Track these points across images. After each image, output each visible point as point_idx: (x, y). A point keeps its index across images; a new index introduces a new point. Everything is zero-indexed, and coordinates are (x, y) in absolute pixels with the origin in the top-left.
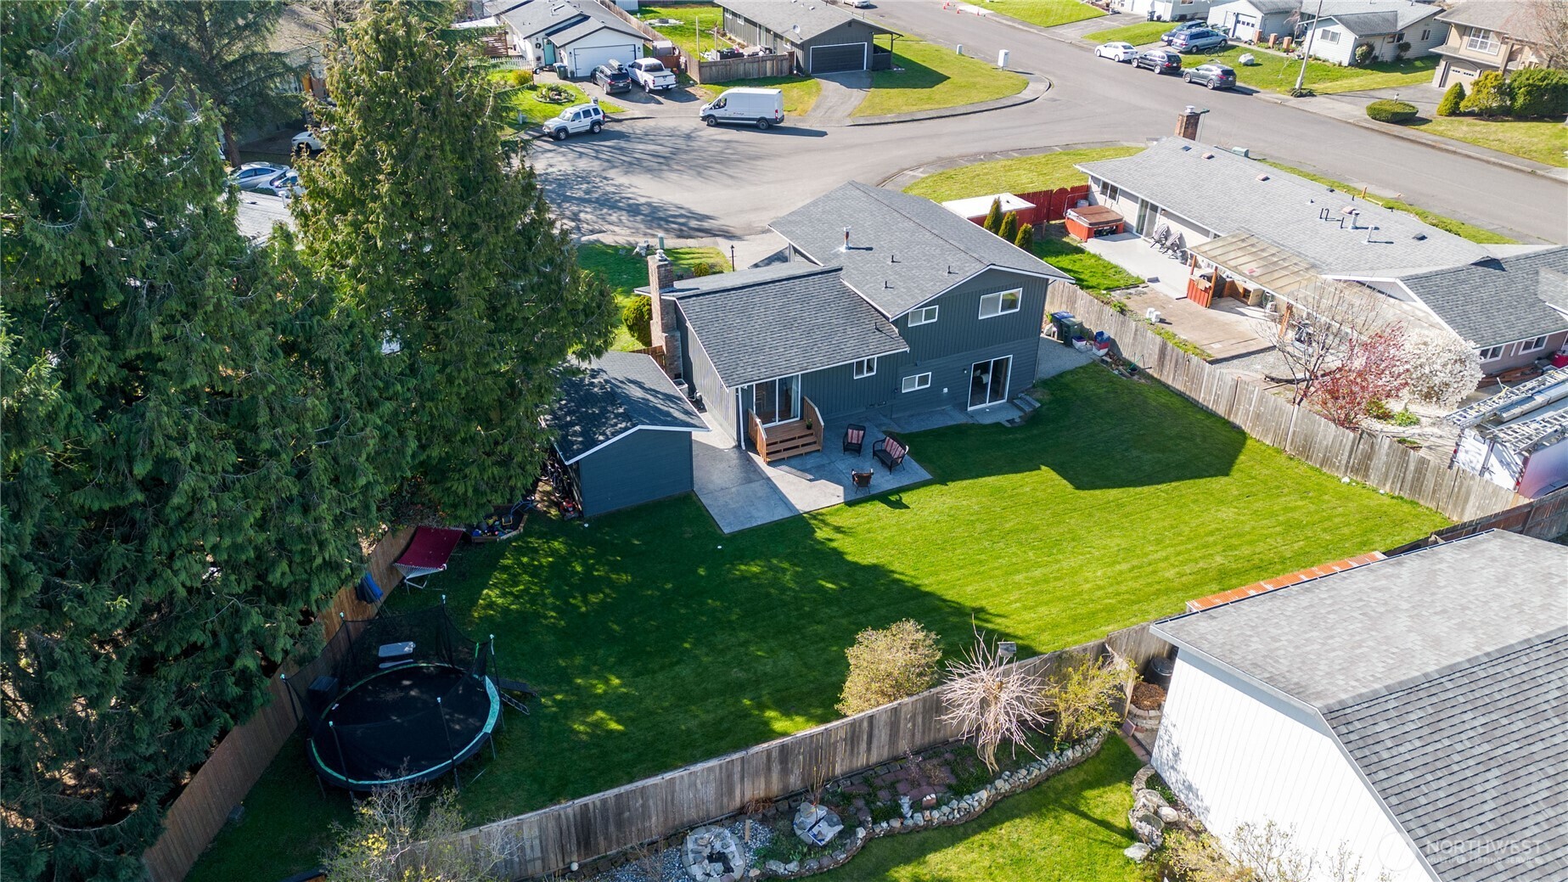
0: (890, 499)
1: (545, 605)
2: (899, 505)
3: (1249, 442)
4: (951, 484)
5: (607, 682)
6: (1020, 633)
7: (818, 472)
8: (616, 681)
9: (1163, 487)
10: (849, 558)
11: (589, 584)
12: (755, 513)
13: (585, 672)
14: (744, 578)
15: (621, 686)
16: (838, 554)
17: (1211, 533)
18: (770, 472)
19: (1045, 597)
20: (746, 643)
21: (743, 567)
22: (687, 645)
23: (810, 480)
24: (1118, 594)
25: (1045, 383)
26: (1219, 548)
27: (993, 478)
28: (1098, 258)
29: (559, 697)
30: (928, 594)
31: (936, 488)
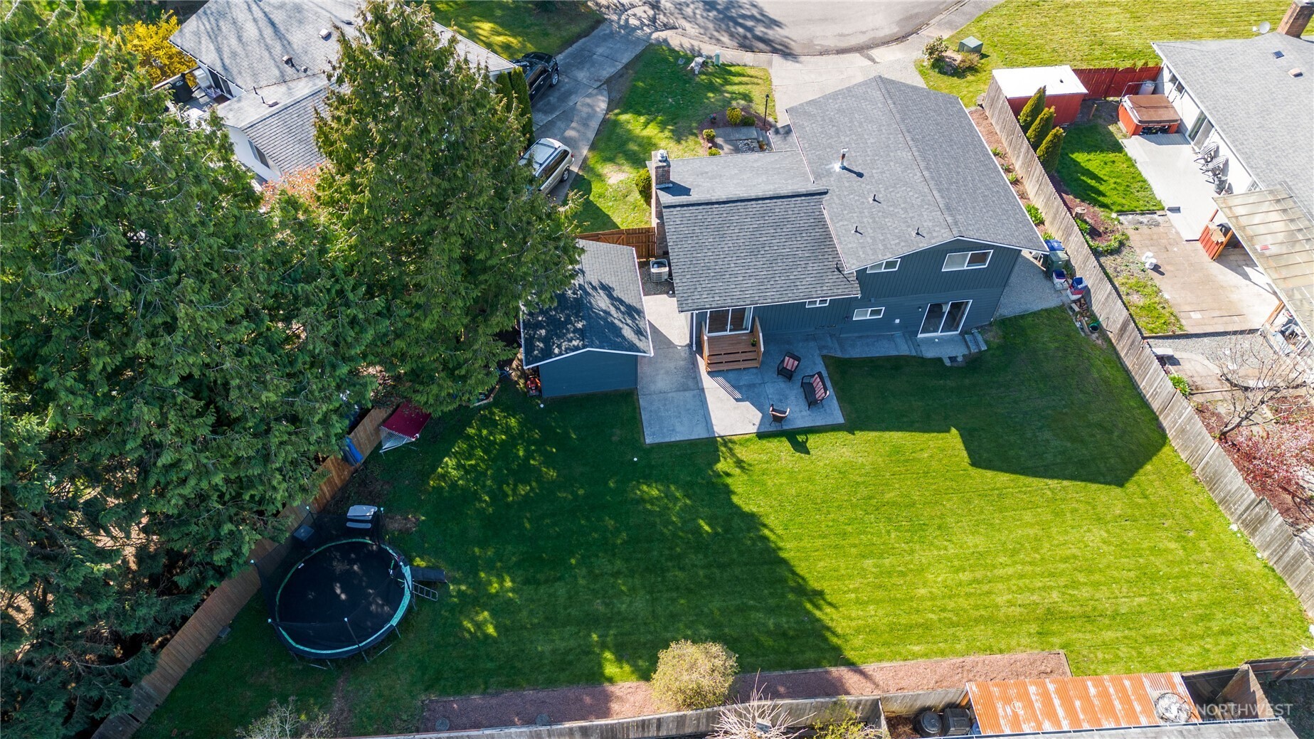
0: (797, 439)
1: (484, 486)
2: (801, 448)
3: (1166, 449)
4: (858, 434)
5: (502, 581)
6: (839, 631)
7: (746, 392)
8: (508, 584)
9: (1053, 483)
10: (735, 499)
11: (524, 473)
12: (679, 428)
13: (490, 567)
14: (642, 500)
15: (512, 590)
16: (728, 491)
17: (1065, 560)
18: (708, 382)
19: (880, 594)
20: (617, 574)
21: (645, 488)
22: (573, 561)
23: (737, 400)
24: (943, 610)
25: (1004, 323)
26: (1062, 581)
27: (900, 434)
28: (1131, 163)
29: (463, 588)
30: (784, 562)
31: (843, 435)
